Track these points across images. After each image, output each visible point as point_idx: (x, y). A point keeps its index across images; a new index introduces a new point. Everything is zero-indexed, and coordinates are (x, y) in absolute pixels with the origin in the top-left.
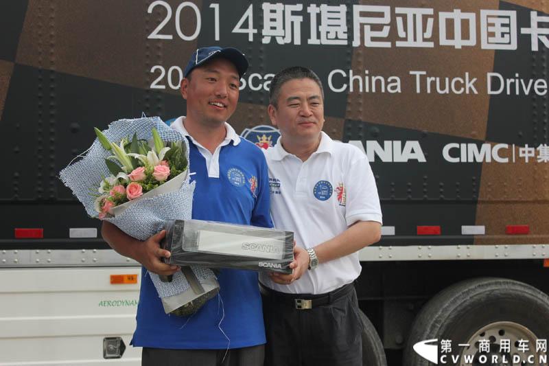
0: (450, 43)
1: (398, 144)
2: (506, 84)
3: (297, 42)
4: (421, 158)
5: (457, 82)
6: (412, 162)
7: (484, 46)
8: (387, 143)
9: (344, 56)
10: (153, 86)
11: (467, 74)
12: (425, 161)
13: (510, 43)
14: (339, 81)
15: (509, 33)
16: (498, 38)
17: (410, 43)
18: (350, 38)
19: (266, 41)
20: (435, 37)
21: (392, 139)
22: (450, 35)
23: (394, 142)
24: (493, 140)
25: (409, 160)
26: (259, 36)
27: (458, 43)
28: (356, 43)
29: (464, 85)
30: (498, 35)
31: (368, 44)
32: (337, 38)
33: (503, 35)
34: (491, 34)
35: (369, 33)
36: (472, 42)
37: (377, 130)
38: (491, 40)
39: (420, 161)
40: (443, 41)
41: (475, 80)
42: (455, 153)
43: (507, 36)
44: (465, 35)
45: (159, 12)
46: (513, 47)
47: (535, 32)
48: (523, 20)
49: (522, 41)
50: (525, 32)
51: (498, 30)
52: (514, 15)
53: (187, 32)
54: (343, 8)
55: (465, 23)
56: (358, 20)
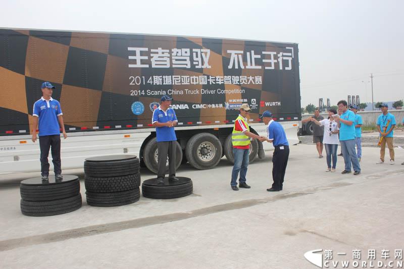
1: (183, 105)
2: (205, 92)
3: (161, 84)
4: (188, 108)
5: (195, 91)
6: (186, 109)
7: (200, 84)
8: (181, 105)
9: (171, 87)
10: (131, 95)
11: (197, 89)
14: (170, 92)
17: (185, 84)
18: (172, 83)
19: (154, 84)
20: (190, 82)
22: (193, 82)
24: (203, 103)
26: (153, 83)
27: (195, 83)
28: (173, 84)
31: (176, 84)
32: (169, 83)
34: (201, 81)
35: (176, 82)
36: (198, 83)
37: (178, 102)
40: (192, 83)
41: (198, 91)
42: (195, 106)
43: (205, 81)
44: (196, 81)
45: (132, 79)
46: (206, 84)
47: (210, 80)
48: (208, 78)
49: (208, 82)
50: (208, 80)
51: (203, 80)
52: (206, 77)
53: (138, 83)
54: (170, 76)
55: (196, 79)
56: (173, 79)
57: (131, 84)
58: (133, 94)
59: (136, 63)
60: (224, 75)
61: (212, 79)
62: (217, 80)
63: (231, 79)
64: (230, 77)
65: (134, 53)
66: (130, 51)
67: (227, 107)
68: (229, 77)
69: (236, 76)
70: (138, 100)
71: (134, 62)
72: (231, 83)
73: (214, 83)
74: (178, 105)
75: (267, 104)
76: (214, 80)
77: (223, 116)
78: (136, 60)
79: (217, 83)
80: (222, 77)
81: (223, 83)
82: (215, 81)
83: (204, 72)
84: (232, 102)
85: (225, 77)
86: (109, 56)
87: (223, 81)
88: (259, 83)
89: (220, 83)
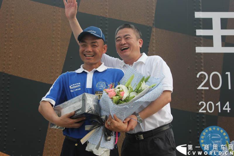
10: (200, 111)
45: (202, 77)
53: (216, 85)
57: (200, 88)
58: (205, 109)
59: (211, 45)
65: (207, 24)
66: (199, 19)
70: (215, 124)
71: (208, 41)
78: (211, 38)
86: (154, 30)
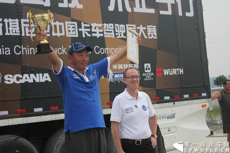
0: (56, 34)
1: (41, 75)
3: (1, 34)
4: (50, 80)
5: (60, 50)
7: (68, 36)
8: (37, 75)
9: (19, 40)
11: (62, 46)
12: (51, 81)
13: (76, 34)
14: (18, 50)
15: (75, 31)
16: (72, 33)
18: (21, 33)
20: (51, 32)
21: (39, 73)
22: (56, 32)
23: (40, 74)
25: (45, 81)
27: (59, 34)
28: (23, 35)
29: (62, 51)
30: (72, 31)
31: (28, 35)
32: (16, 33)
33: (73, 31)
34: (69, 31)
35: (28, 31)
36: (63, 34)
37: (33, 69)
38: (70, 33)
39: (49, 81)
40: (54, 34)
41: (65, 49)
43: (74, 32)
44: (61, 32)
46: (77, 36)
47: (83, 30)
48: (80, 26)
49: (80, 33)
50: (80, 30)
51: (72, 29)
52: (76, 23)
54: (17, 20)
55: (60, 26)
56: (23, 25)
60: (103, 23)
61: (85, 27)
62: (93, 30)
63: (114, 29)
64: (112, 25)
67: (110, 78)
68: (110, 25)
69: (120, 24)
72: (113, 37)
73: (89, 35)
74: (32, 75)
75: (166, 72)
76: (89, 30)
77: (106, 93)
79: (93, 35)
80: (101, 25)
81: (102, 35)
82: (90, 33)
83: (73, 17)
84: (117, 70)
85: (105, 25)
87: (103, 33)
88: (152, 37)
89: (98, 35)
